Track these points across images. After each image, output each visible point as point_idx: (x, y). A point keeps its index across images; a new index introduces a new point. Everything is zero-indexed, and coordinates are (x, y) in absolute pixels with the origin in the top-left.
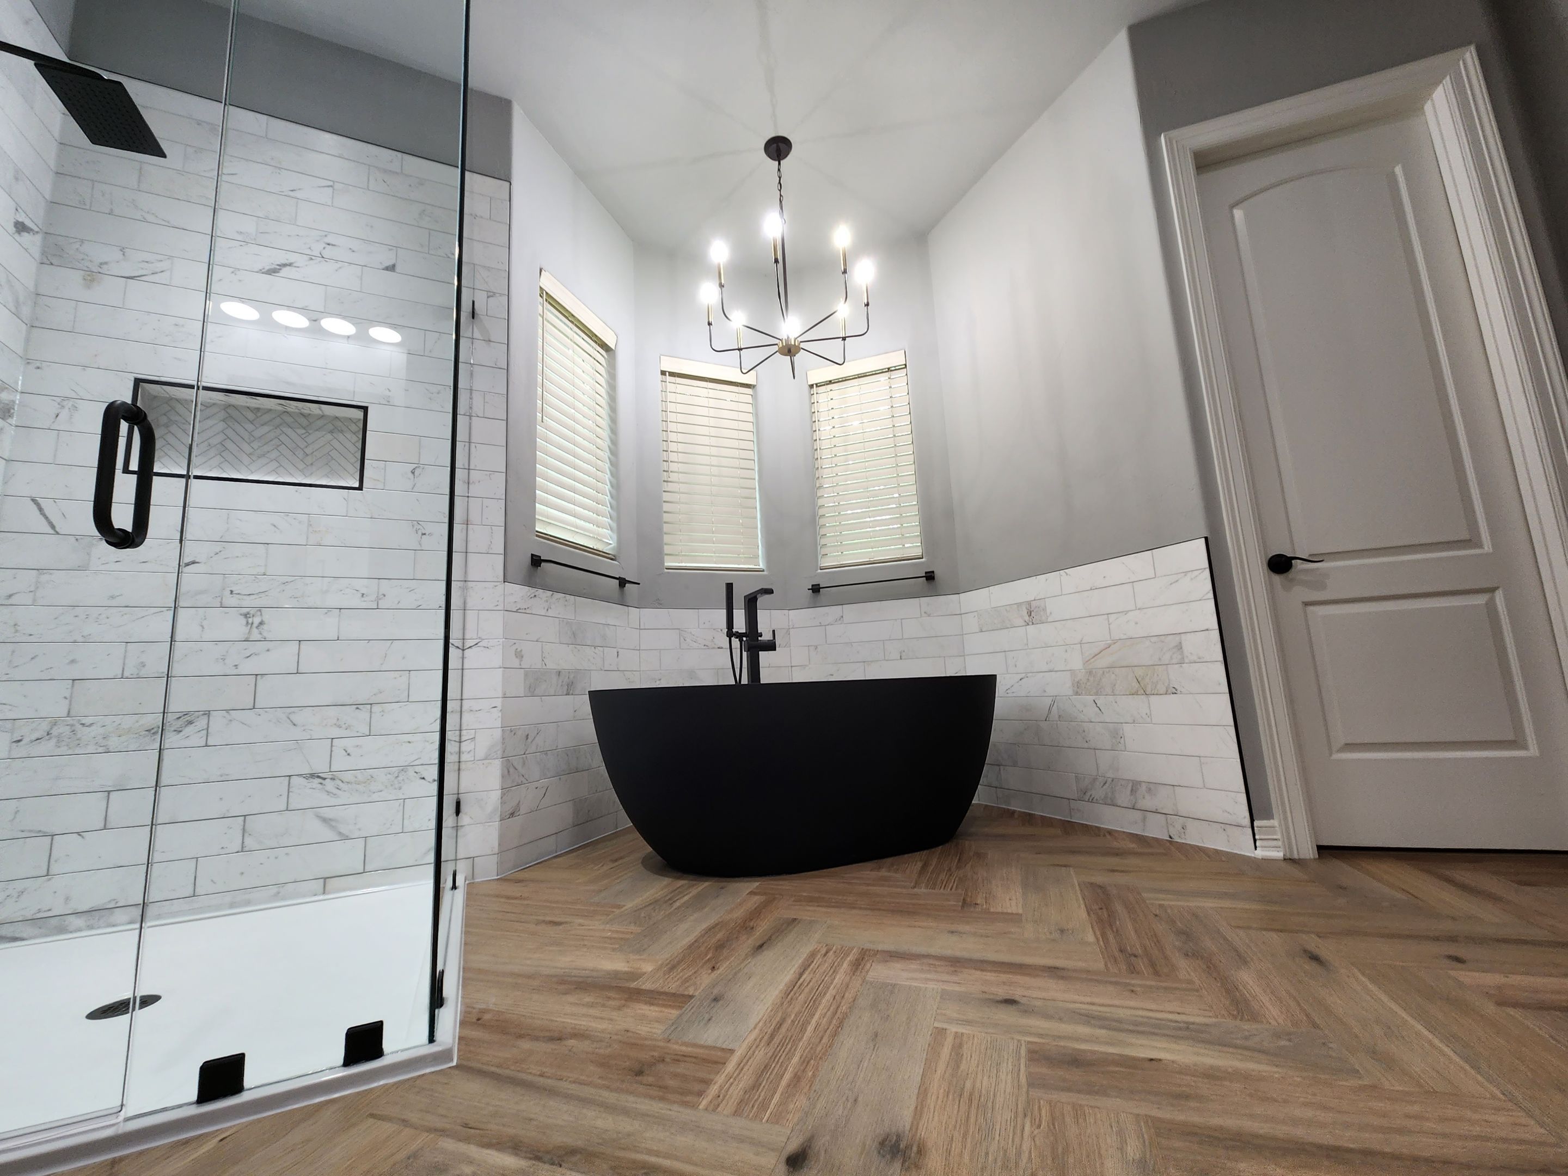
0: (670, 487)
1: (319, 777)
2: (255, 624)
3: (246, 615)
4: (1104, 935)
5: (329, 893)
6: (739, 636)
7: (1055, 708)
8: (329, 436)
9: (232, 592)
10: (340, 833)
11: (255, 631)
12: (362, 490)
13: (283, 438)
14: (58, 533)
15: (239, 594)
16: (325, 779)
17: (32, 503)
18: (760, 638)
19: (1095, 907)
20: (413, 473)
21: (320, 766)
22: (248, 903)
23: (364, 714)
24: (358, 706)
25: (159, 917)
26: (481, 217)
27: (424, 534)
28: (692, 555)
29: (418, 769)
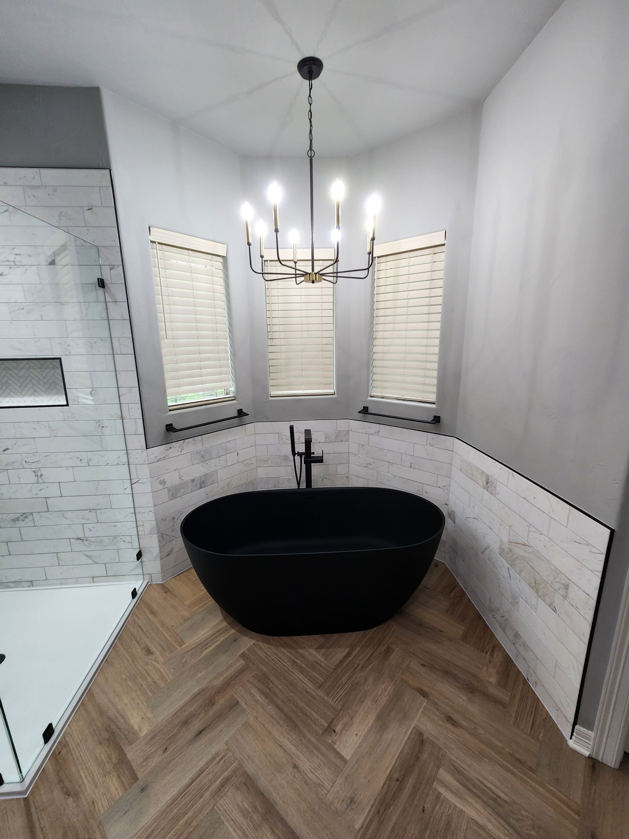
1: (81, 539)
2: (39, 476)
5: (95, 583)
6: (300, 454)
7: (487, 551)
9: (26, 461)
10: (95, 561)
11: (39, 478)
12: (69, 406)
16: (83, 540)
20: (91, 393)
21: (81, 535)
22: (66, 584)
25: (37, 586)
26: (96, 206)
27: (103, 427)
28: (289, 386)
29: (121, 537)
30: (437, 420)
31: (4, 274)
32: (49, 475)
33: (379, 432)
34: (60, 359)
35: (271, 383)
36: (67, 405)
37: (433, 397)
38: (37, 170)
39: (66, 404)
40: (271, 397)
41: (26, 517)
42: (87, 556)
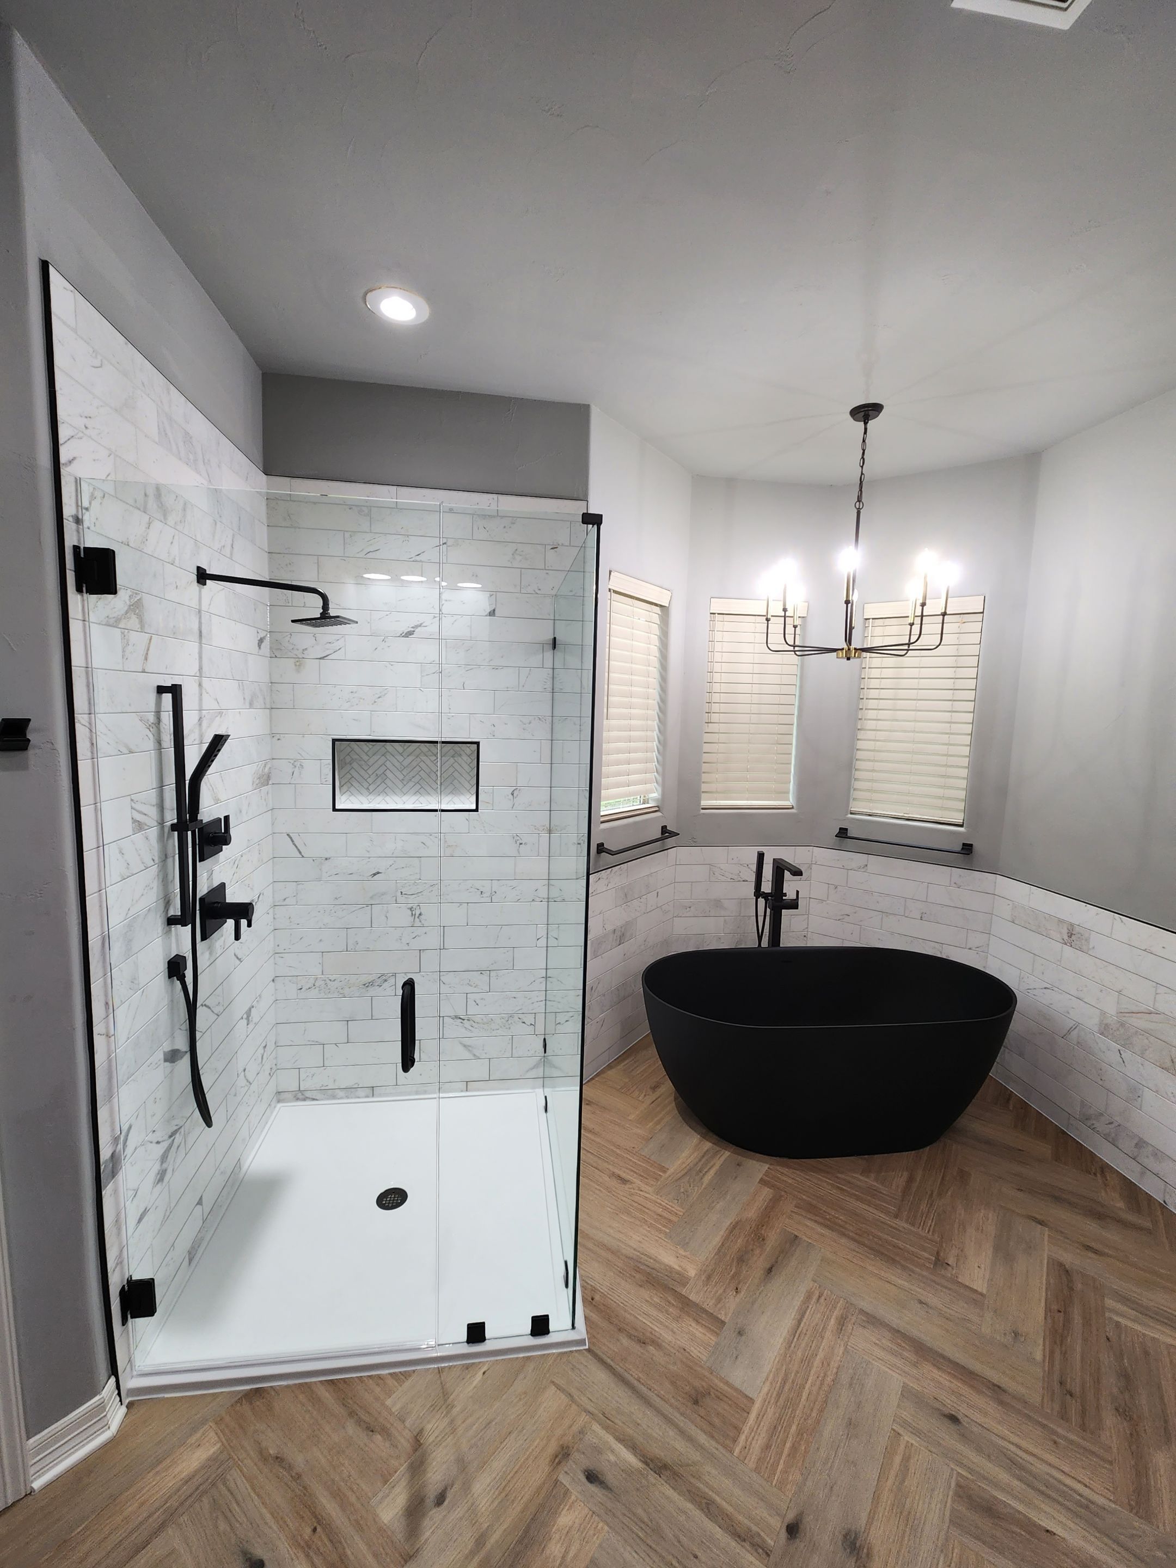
0: (712, 727)
1: (460, 1018)
2: (417, 916)
3: (411, 909)
4: (1052, 1353)
5: (470, 1091)
6: (765, 896)
7: (1074, 1033)
8: (452, 760)
9: (401, 892)
10: (475, 1055)
11: (417, 920)
12: (478, 811)
13: (422, 764)
14: (303, 857)
15: (405, 894)
16: (464, 1020)
17: (287, 837)
18: (784, 898)
19: (1055, 1307)
20: (513, 794)
21: (461, 1013)
22: (425, 1092)
23: (485, 977)
24: (481, 972)
25: (380, 1095)
26: (562, 545)
27: (521, 844)
28: (726, 793)
29: (521, 1016)
30: (967, 849)
31: (424, 625)
32: (430, 913)
33: (866, 865)
34: (478, 744)
35: (704, 787)
36: (476, 810)
37: (958, 818)
38: (495, 496)
39: (474, 807)
40: (703, 809)
41: (386, 981)
42: (465, 1046)
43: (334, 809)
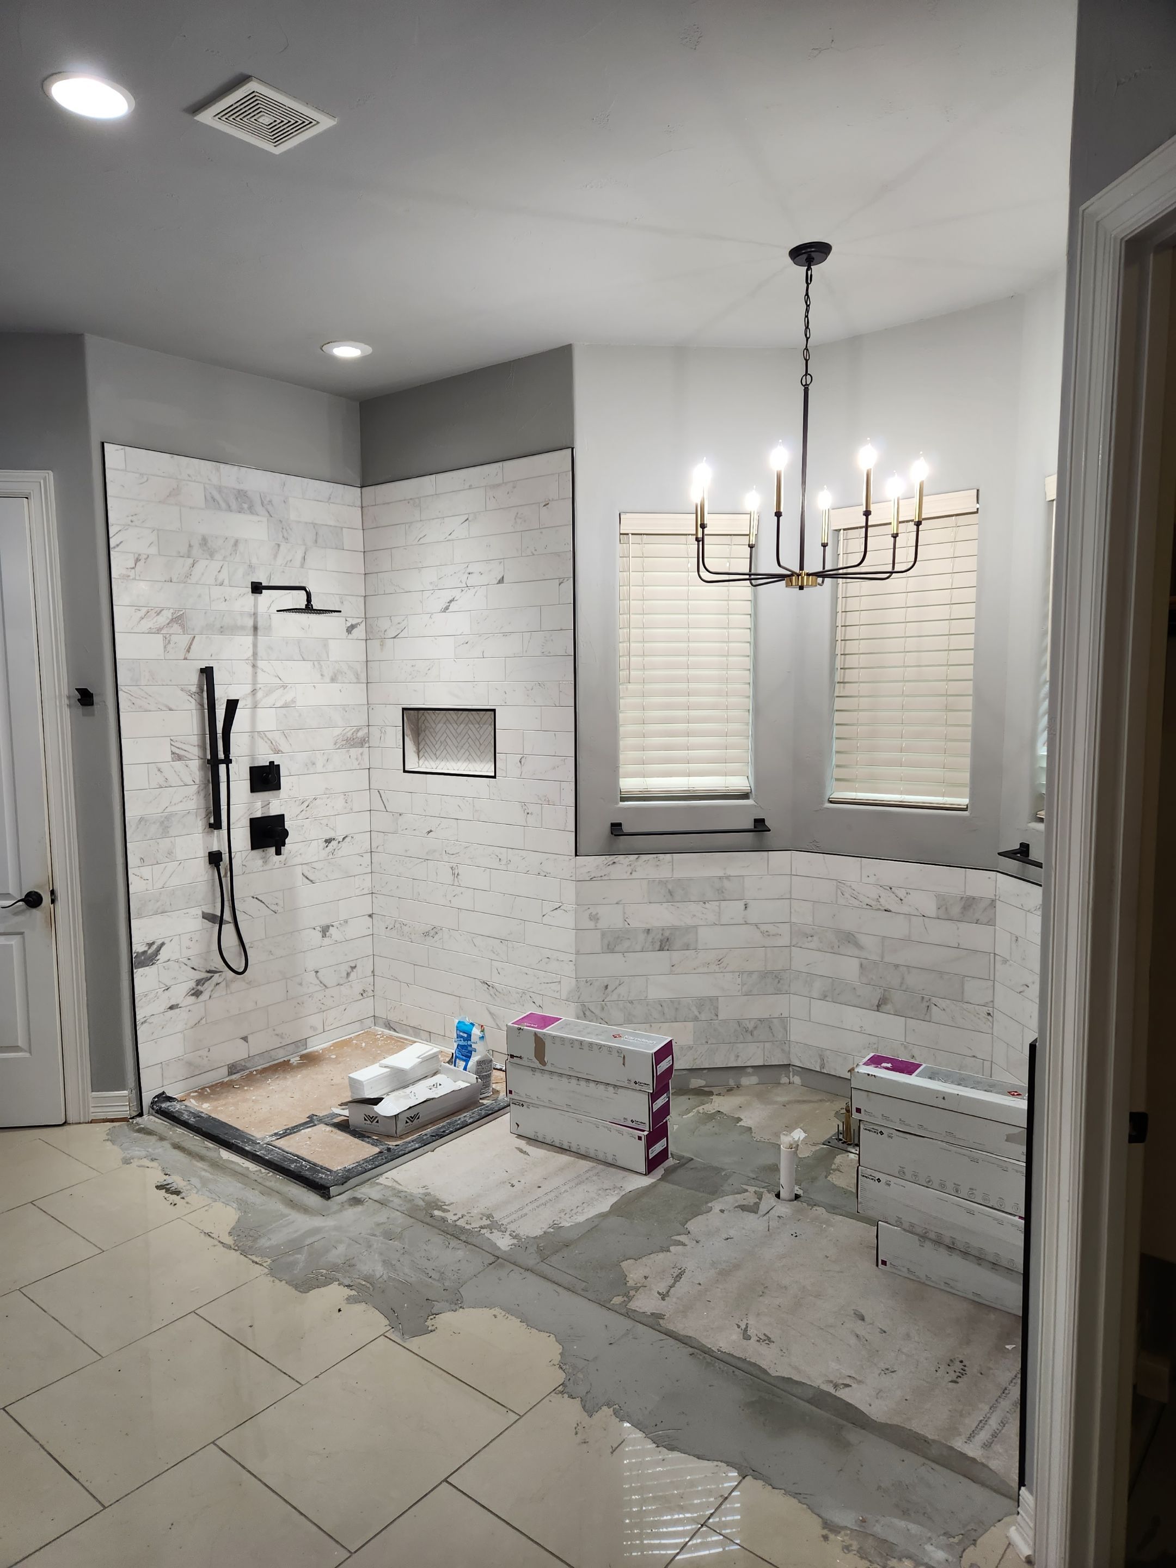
1: (487, 984)
2: (456, 875)
3: (452, 868)
8: (482, 728)
11: (456, 879)
14: (387, 811)
15: (449, 853)
16: (489, 986)
17: (378, 793)
20: (520, 762)
23: (504, 947)
24: (501, 941)
26: (553, 500)
27: (528, 813)
29: (532, 994)
31: (455, 599)
32: (466, 875)
34: (494, 710)
35: (833, 772)
36: (494, 777)
39: (493, 774)
40: (831, 802)
41: (437, 933)
42: (490, 1013)
43: (405, 771)
